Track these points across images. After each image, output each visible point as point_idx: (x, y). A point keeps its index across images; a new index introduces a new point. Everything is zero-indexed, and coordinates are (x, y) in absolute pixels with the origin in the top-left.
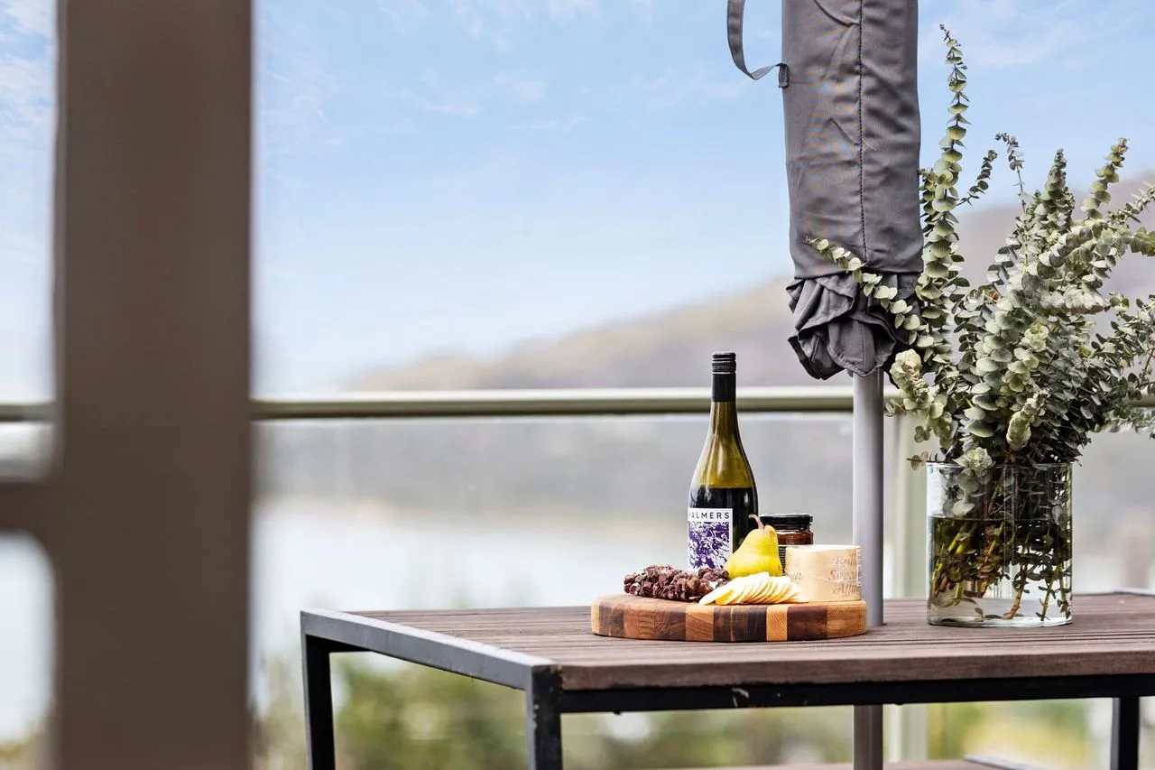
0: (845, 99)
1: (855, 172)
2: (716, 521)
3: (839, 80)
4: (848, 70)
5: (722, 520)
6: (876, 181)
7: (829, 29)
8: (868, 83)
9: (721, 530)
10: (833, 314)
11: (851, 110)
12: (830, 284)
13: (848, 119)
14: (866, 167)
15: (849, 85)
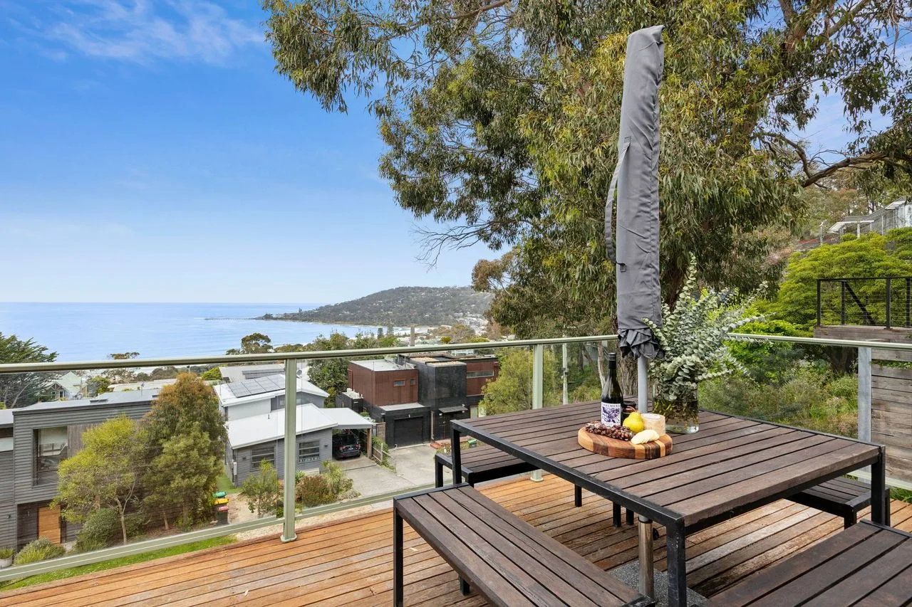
0: (647, 275)
1: (650, 298)
2: (616, 408)
3: (645, 269)
4: (648, 266)
5: (617, 408)
6: (656, 300)
7: (642, 253)
8: (653, 270)
9: (617, 410)
10: (643, 341)
11: (649, 278)
12: (642, 331)
13: (648, 281)
14: (654, 296)
15: (649, 271)
